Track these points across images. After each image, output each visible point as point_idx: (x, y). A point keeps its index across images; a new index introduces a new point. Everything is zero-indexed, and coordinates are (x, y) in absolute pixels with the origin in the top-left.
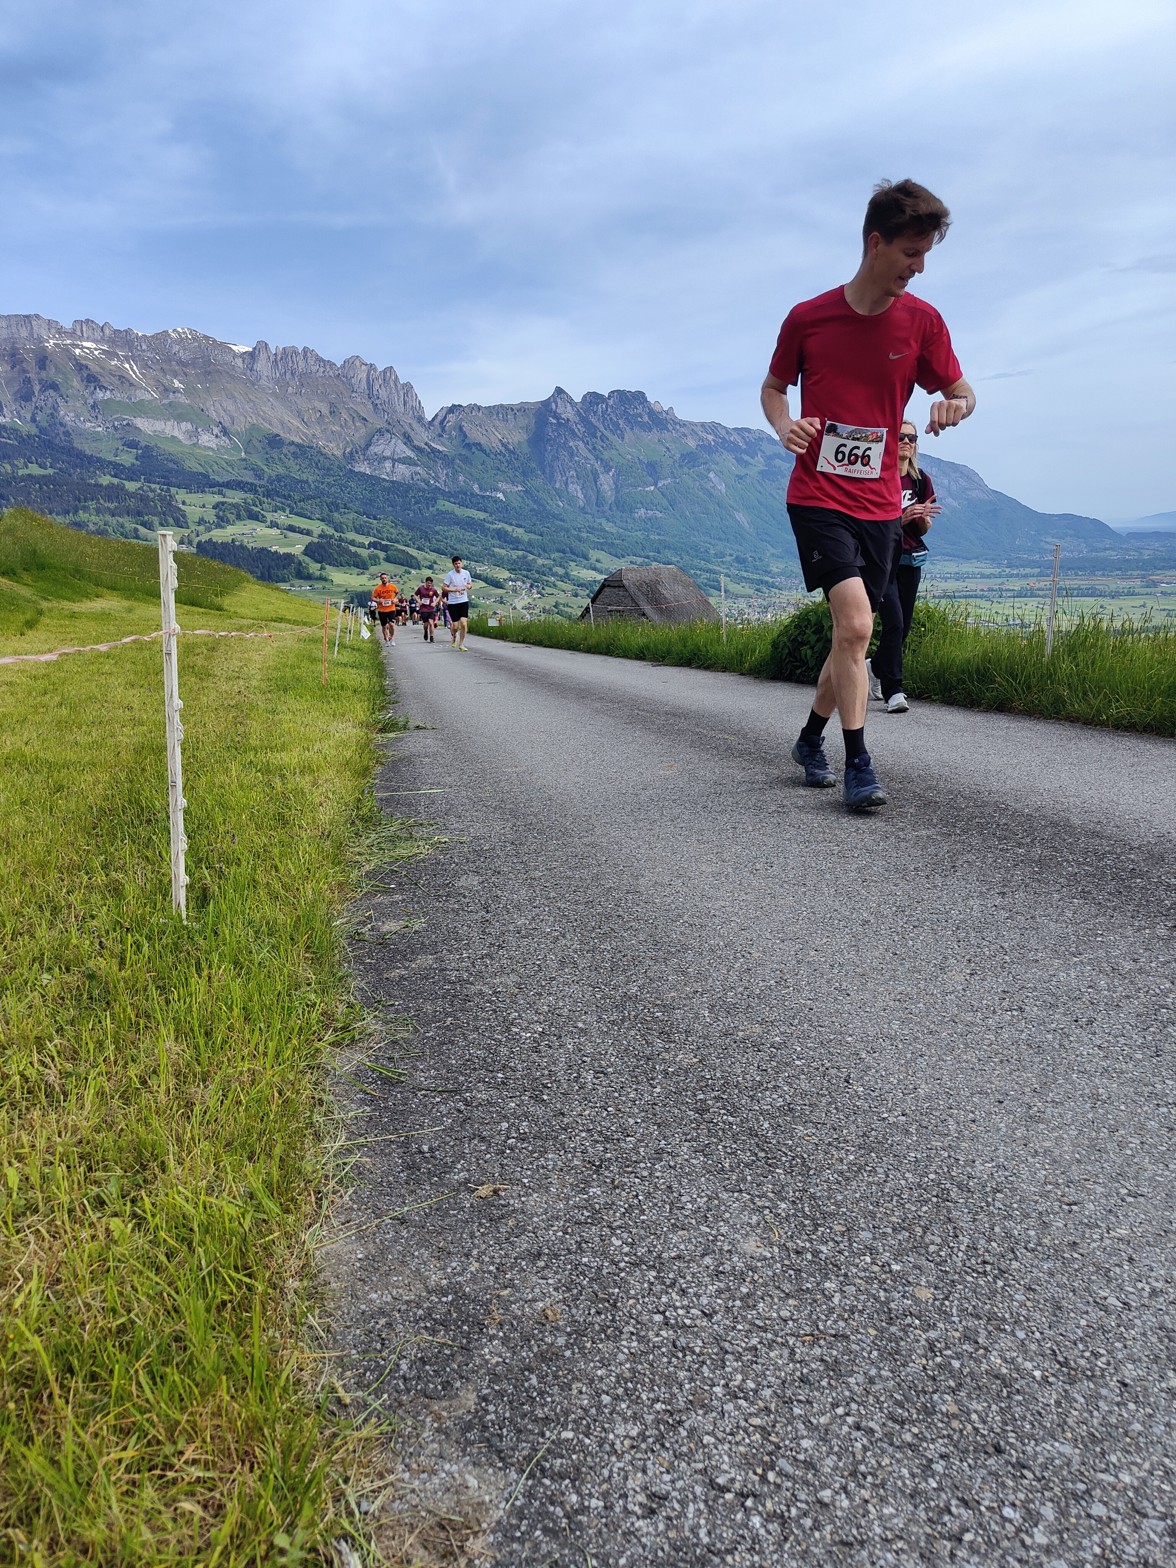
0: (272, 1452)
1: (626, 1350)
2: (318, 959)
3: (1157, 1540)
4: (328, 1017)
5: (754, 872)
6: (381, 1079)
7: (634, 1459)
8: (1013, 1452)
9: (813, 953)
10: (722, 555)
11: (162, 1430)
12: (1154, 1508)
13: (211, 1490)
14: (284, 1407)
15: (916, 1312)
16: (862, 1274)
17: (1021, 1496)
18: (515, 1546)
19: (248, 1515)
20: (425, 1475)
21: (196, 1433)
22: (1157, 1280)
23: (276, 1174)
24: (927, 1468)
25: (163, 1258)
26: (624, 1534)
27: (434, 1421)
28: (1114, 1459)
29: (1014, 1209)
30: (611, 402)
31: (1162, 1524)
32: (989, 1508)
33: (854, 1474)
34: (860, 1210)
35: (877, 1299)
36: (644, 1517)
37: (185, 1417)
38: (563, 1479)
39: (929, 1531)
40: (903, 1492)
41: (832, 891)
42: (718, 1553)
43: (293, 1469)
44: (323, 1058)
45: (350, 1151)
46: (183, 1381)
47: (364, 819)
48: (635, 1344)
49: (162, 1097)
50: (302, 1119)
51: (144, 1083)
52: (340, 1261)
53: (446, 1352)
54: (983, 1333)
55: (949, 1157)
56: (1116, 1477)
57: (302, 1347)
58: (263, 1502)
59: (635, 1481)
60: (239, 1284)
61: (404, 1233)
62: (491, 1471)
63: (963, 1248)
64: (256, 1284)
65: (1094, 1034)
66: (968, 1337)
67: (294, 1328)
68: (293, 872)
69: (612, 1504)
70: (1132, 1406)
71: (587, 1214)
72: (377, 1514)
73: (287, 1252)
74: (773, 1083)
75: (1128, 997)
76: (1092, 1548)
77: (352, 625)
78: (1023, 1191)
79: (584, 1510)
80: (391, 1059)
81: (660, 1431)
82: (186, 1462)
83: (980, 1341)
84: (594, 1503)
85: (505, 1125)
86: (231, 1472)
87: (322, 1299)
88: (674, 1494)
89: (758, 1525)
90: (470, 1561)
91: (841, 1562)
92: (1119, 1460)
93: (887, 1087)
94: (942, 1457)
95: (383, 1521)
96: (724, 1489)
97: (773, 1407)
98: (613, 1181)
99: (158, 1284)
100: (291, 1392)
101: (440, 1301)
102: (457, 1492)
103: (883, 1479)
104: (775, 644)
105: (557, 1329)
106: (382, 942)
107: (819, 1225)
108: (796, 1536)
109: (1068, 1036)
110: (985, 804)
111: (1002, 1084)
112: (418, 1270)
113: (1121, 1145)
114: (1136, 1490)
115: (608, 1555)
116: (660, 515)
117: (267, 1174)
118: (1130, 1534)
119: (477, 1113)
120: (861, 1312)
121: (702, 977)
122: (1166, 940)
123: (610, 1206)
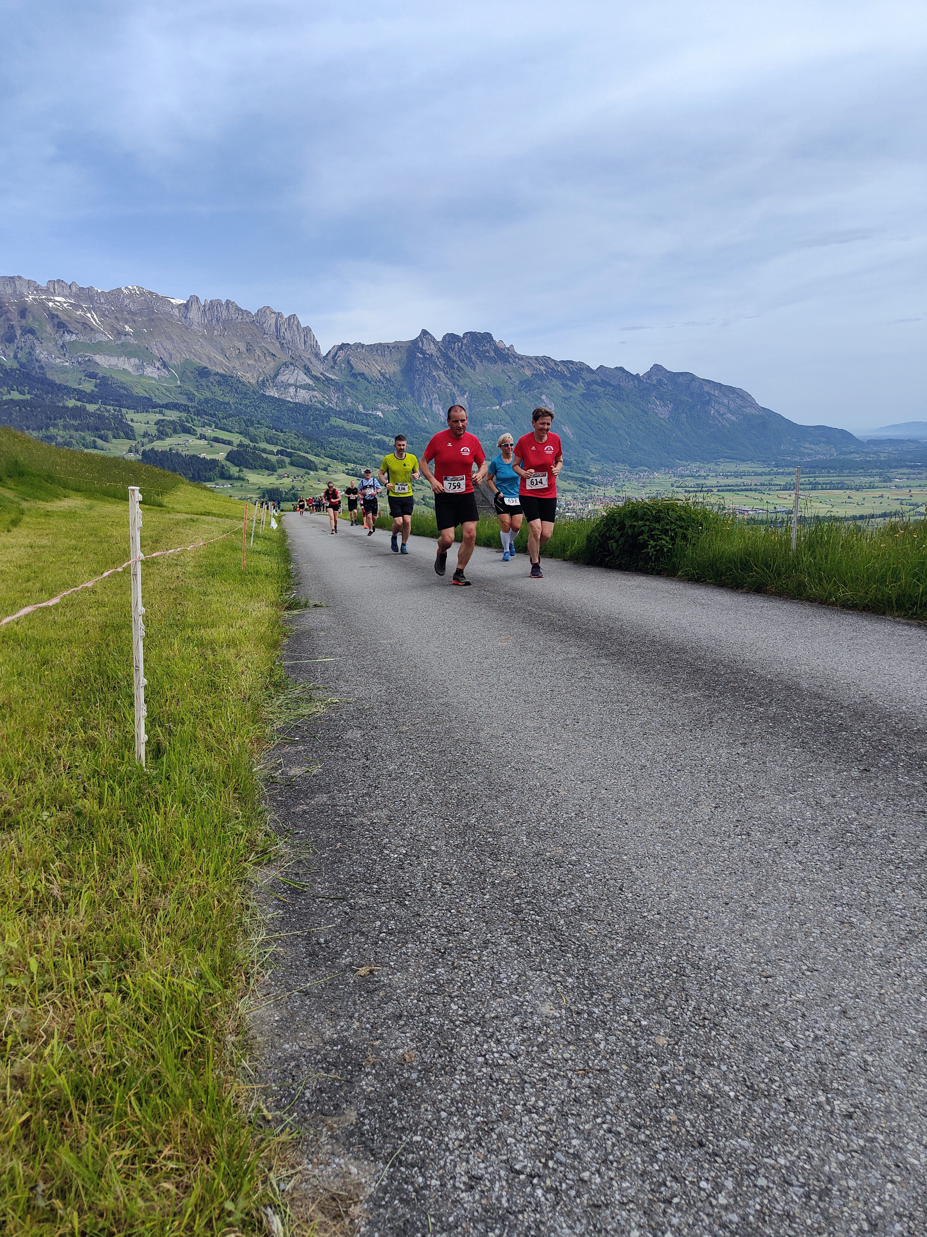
0: (221, 1151)
1: (458, 1082)
2: (243, 798)
3: (797, 1200)
4: (251, 843)
5: (565, 726)
6: (290, 890)
7: (461, 1153)
8: (711, 1146)
9: (603, 792)
11: (147, 1137)
12: (798, 1180)
13: (180, 1175)
14: (227, 1122)
15: (655, 1054)
16: (621, 1028)
17: (713, 1174)
18: (381, 1210)
19: (206, 1191)
20: (322, 1166)
21: (170, 1138)
22: (819, 1030)
23: (218, 960)
24: (653, 1158)
25: (143, 1021)
26: (453, 1202)
27: (328, 1131)
28: (776, 1149)
29: (728, 981)
30: (465, 341)
31: (802, 1190)
32: (691, 1182)
33: (604, 1162)
34: (623, 982)
35: (629, 1045)
36: (466, 1191)
37: (163, 1128)
38: (414, 1167)
39: (651, 1197)
40: (636, 1173)
41: (621, 742)
42: (513, 1213)
43: (235, 1162)
44: (248, 875)
45: (267, 943)
47: (274, 685)
48: (464, 1077)
49: (135, 904)
50: (235, 920)
51: (122, 894)
52: (263, 1022)
53: (337, 1084)
54: (699, 1067)
55: (688, 944)
56: (776, 1160)
57: (239, 1082)
58: (216, 1182)
59: (461, 1168)
60: (195, 1039)
61: (307, 1002)
62: (366, 1163)
63: (691, 1009)
64: (207, 1039)
65: (798, 852)
66: (689, 1070)
67: (233, 1069)
68: (223, 729)
69: (446, 1183)
70: (792, 1114)
71: (434, 987)
72: (290, 1191)
73: (226, 1016)
74: (569, 891)
75: (824, 824)
76: (754, 1206)
78: (736, 968)
79: (427, 1187)
80: (297, 875)
81: (478, 1134)
82: (164, 1158)
83: (696, 1072)
84: (434, 1182)
85: (378, 923)
86: (194, 1164)
87: (251, 1049)
88: (487, 1176)
89: (540, 1195)
90: (352, 1221)
92: (779, 1150)
93: (648, 894)
94: (664, 1150)
95: (295, 1195)
96: (519, 1172)
97: (555, 1118)
98: (453, 964)
99: (140, 1038)
100: (232, 1111)
101: (332, 1050)
102: (343, 1177)
103: (624, 1164)
104: (589, 538)
105: (412, 1068)
106: (290, 784)
107: (594, 994)
108: (565, 1202)
109: (779, 854)
110: (739, 671)
111: (729, 890)
112: (317, 1028)
113: (807, 935)
114: (787, 1168)
115: (442, 1215)
117: (212, 960)
118: (780, 1197)
119: (359, 915)
120: (618, 1054)
121: (522, 810)
122: (857, 781)
123: (450, 981)
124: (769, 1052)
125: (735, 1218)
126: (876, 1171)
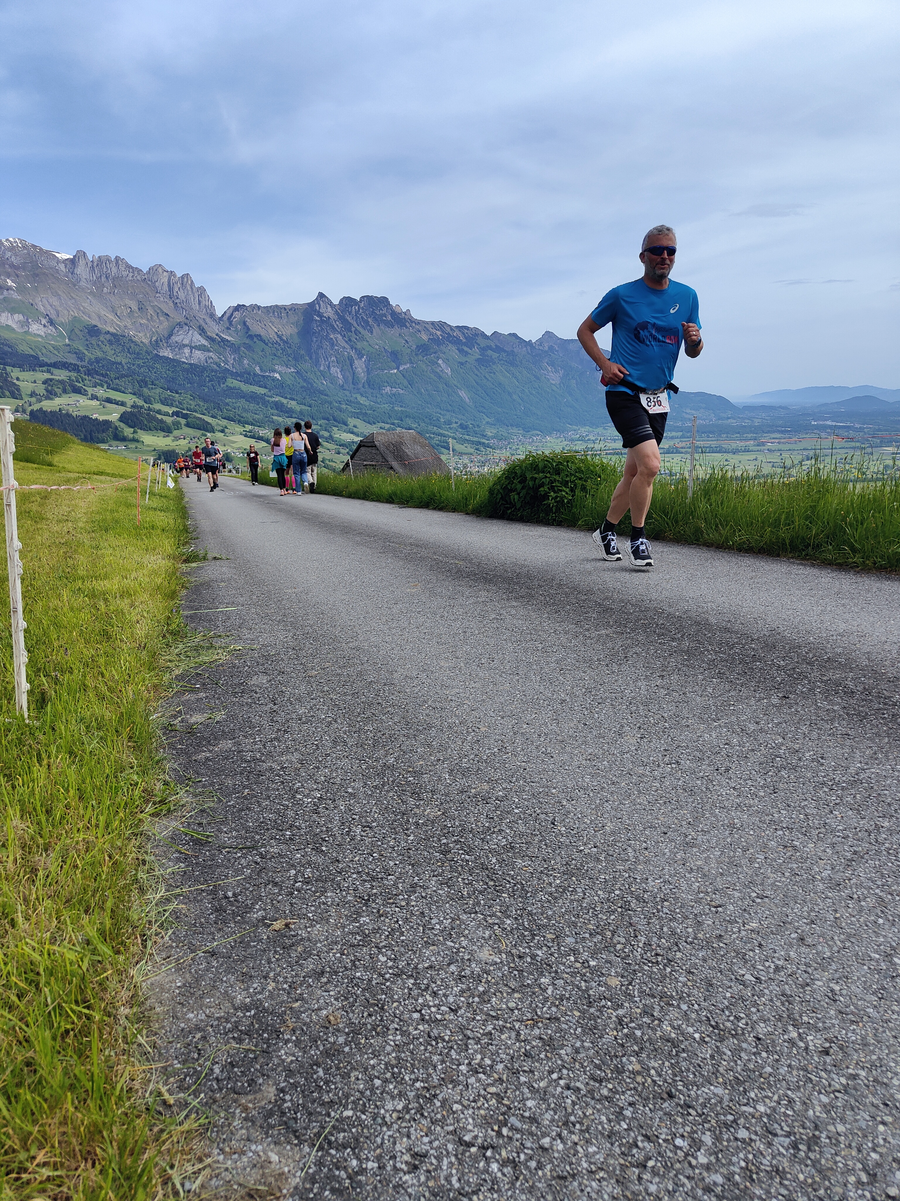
0: (110, 1151)
1: (392, 1043)
2: (139, 747)
3: (785, 1152)
4: (148, 793)
5: (480, 665)
6: (193, 841)
7: (400, 1127)
8: (681, 1096)
9: (525, 726)
10: (449, 423)
11: (17, 1141)
12: (782, 1129)
13: (59, 1186)
14: (120, 1112)
15: (608, 996)
16: (568, 970)
17: (688, 1129)
20: (236, 1156)
21: (46, 1140)
22: (779, 960)
23: (108, 923)
24: (620, 1115)
25: (14, 998)
27: (242, 1112)
28: (752, 1095)
29: (677, 913)
30: (362, 305)
31: (787, 1140)
32: (664, 1140)
33: (566, 1124)
34: (565, 921)
35: (579, 988)
36: (409, 1173)
37: (37, 1128)
38: (346, 1148)
39: (622, 1162)
40: (603, 1134)
41: (538, 678)
42: (466, 1195)
43: (128, 1162)
44: (145, 827)
45: (168, 900)
46: (34, 1099)
47: (172, 633)
48: (399, 1037)
49: (10, 865)
50: (129, 877)
52: (162, 990)
53: (251, 1056)
54: (657, 1008)
55: (630, 877)
56: (755, 1108)
57: (133, 1062)
58: (103, 1192)
59: (402, 1145)
60: (79, 1016)
61: (215, 964)
62: (288, 1147)
63: (641, 945)
64: (94, 1014)
65: (730, 779)
66: (647, 1012)
67: (126, 1047)
68: (116, 677)
69: (384, 1164)
70: (764, 1054)
71: (359, 938)
72: (198, 1191)
73: (118, 985)
74: (498, 828)
75: (753, 750)
76: (739, 1163)
77: (159, 477)
78: (683, 899)
79: (362, 1171)
80: (200, 824)
81: (418, 1103)
82: (37, 1165)
83: (655, 1014)
84: (370, 1165)
85: (293, 872)
86: (76, 1169)
87: (148, 1022)
88: (432, 1152)
89: (496, 1170)
91: (559, 1192)
92: (756, 1095)
93: (582, 827)
94: (630, 1104)
95: (203, 1196)
96: (469, 1145)
97: (505, 1078)
98: (378, 911)
99: (10, 1020)
100: (125, 1099)
101: (245, 1016)
102: (262, 1167)
103: (588, 1126)
104: (491, 491)
105: (338, 1030)
106: (191, 731)
107: (535, 935)
108: (525, 1175)
109: (712, 781)
110: (647, 609)
111: (666, 819)
112: (226, 992)
113: (751, 861)
114: (768, 1116)
116: (402, 392)
117: (101, 923)
118: (766, 1150)
119: (270, 864)
120: (567, 999)
121: (443, 748)
122: (779, 707)
123: (376, 931)
124: (730, 987)
125: (719, 1179)
126: (864, 1111)
